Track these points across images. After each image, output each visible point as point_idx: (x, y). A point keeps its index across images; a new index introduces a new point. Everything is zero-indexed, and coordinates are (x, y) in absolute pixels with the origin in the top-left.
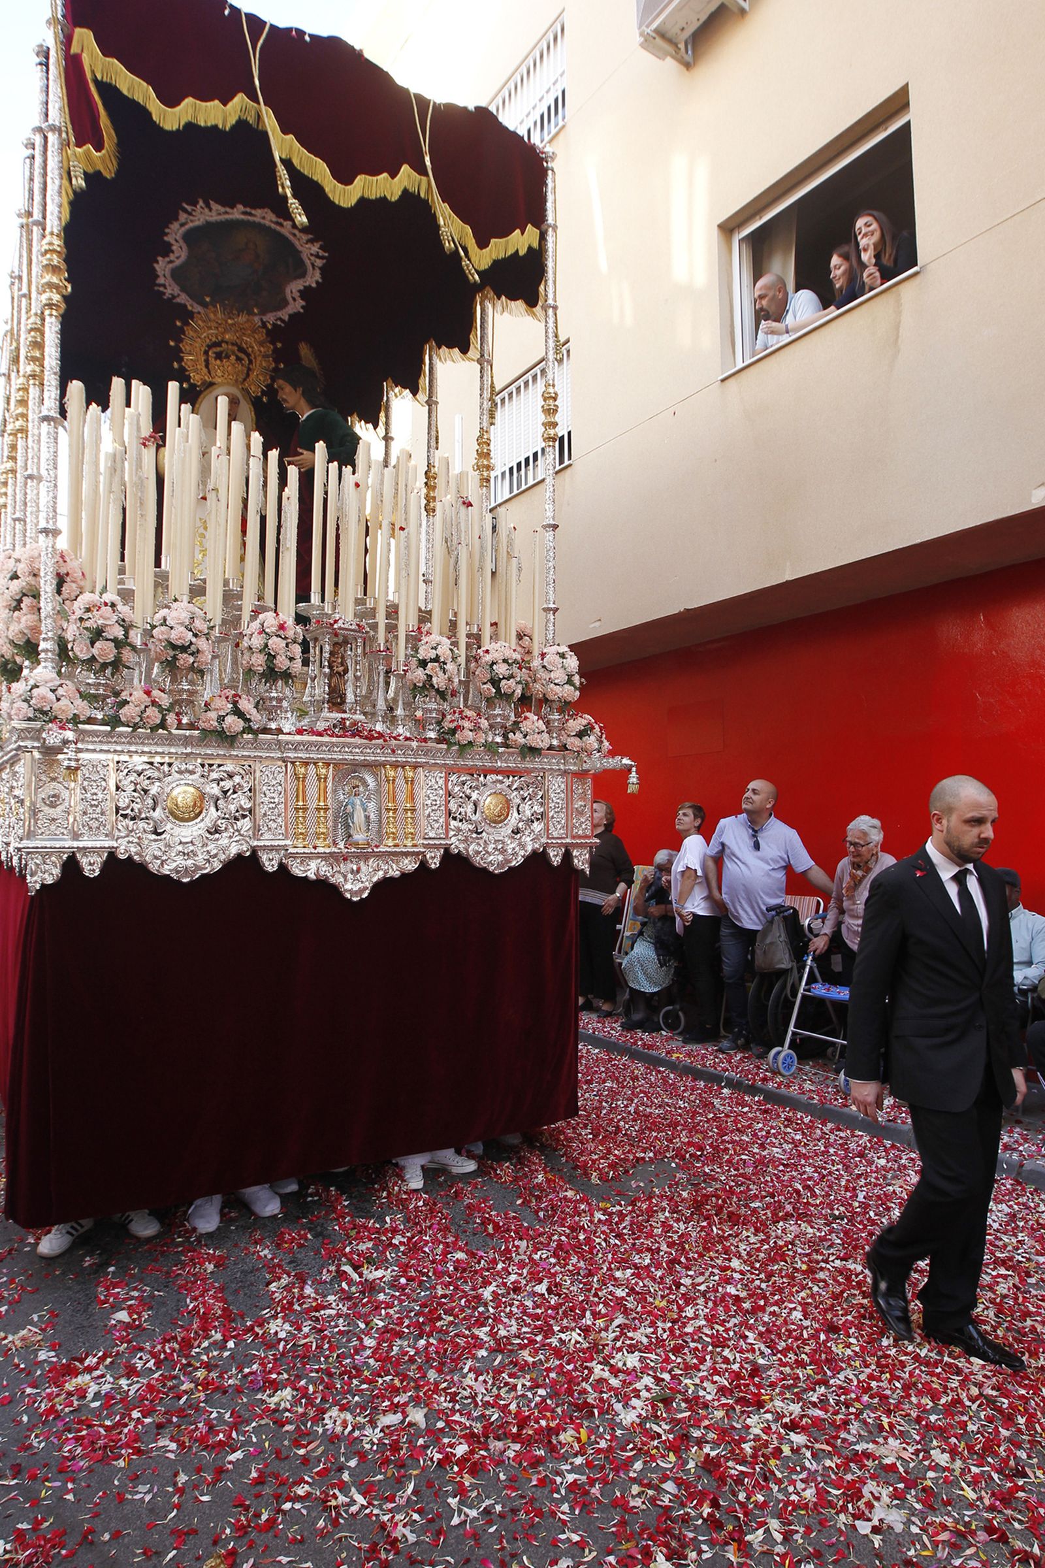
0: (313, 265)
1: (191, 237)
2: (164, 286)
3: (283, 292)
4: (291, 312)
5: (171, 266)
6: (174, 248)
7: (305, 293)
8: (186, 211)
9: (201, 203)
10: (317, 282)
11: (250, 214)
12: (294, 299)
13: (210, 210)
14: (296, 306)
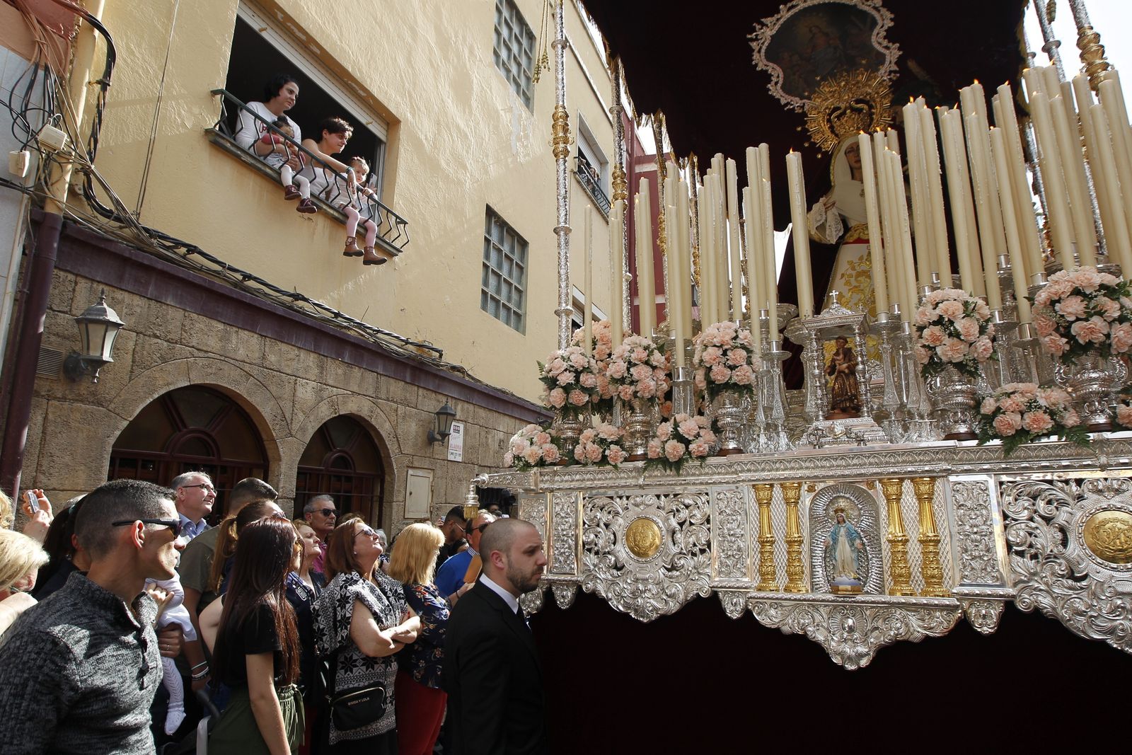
0: (876, 8)
1: (771, 55)
2: (788, 104)
3: (873, 48)
4: (894, 60)
5: (779, 85)
6: (769, 72)
7: (891, 35)
8: (752, 40)
9: (758, 27)
10: (892, 20)
11: (793, 7)
12: (887, 48)
13: (767, 26)
14: (892, 54)
